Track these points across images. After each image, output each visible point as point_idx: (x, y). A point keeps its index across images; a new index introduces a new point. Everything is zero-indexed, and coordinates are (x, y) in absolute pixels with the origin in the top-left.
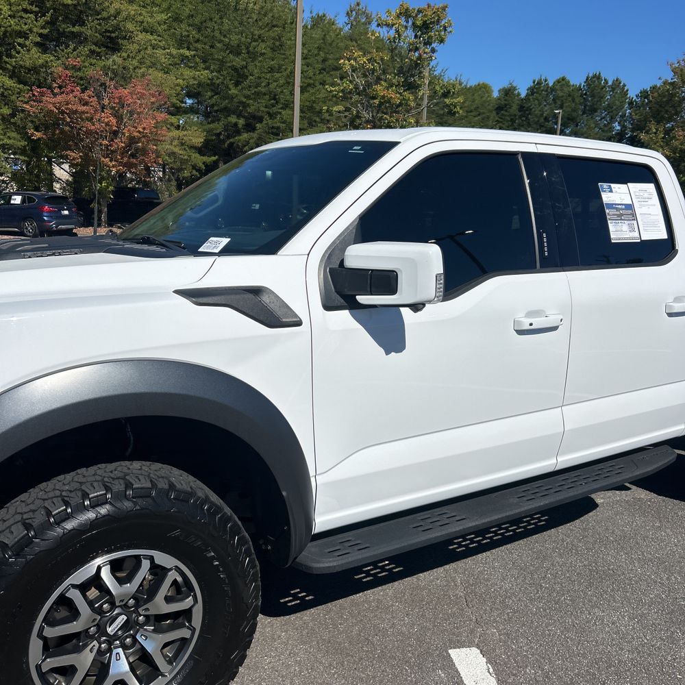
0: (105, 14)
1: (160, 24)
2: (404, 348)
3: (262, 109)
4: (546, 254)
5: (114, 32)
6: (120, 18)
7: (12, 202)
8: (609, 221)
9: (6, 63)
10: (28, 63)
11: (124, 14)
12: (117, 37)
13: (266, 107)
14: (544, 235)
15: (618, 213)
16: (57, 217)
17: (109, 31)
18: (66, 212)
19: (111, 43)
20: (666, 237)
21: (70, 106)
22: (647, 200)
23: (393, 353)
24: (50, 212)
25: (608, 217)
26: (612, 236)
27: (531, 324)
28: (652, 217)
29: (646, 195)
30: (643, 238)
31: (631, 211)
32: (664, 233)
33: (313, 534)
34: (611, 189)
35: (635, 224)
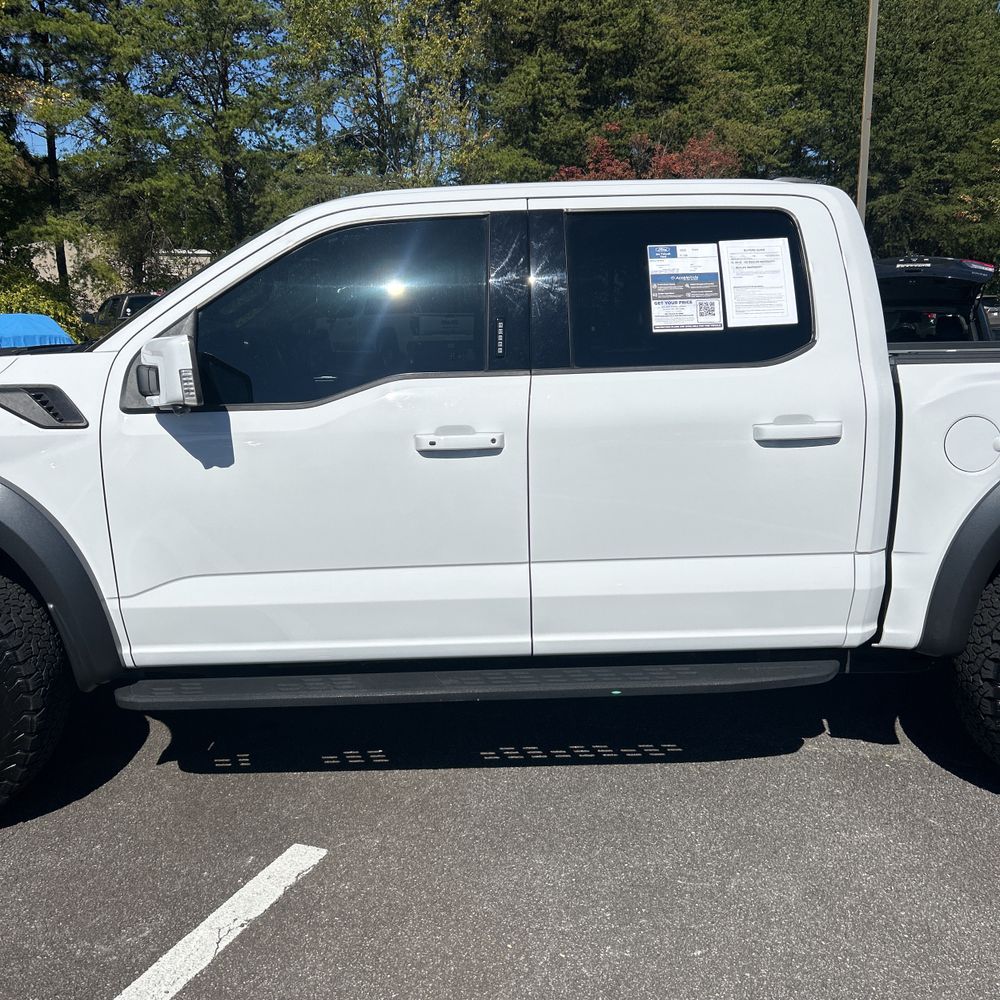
0: (662, 55)
1: (759, 53)
2: (232, 462)
3: (912, 155)
4: (500, 351)
5: (673, 78)
6: (682, 56)
8: (653, 302)
9: (534, 140)
10: (559, 137)
11: (686, 50)
12: (678, 83)
13: (920, 151)
14: (501, 325)
15: (681, 288)
17: (667, 78)
19: (671, 93)
20: (796, 322)
22: (757, 265)
23: (215, 467)
25: (652, 295)
26: (654, 323)
27: (433, 443)
28: (763, 291)
29: (760, 257)
30: (731, 324)
31: (713, 284)
32: (789, 316)
33: (129, 663)
34: (674, 254)
35: (718, 303)
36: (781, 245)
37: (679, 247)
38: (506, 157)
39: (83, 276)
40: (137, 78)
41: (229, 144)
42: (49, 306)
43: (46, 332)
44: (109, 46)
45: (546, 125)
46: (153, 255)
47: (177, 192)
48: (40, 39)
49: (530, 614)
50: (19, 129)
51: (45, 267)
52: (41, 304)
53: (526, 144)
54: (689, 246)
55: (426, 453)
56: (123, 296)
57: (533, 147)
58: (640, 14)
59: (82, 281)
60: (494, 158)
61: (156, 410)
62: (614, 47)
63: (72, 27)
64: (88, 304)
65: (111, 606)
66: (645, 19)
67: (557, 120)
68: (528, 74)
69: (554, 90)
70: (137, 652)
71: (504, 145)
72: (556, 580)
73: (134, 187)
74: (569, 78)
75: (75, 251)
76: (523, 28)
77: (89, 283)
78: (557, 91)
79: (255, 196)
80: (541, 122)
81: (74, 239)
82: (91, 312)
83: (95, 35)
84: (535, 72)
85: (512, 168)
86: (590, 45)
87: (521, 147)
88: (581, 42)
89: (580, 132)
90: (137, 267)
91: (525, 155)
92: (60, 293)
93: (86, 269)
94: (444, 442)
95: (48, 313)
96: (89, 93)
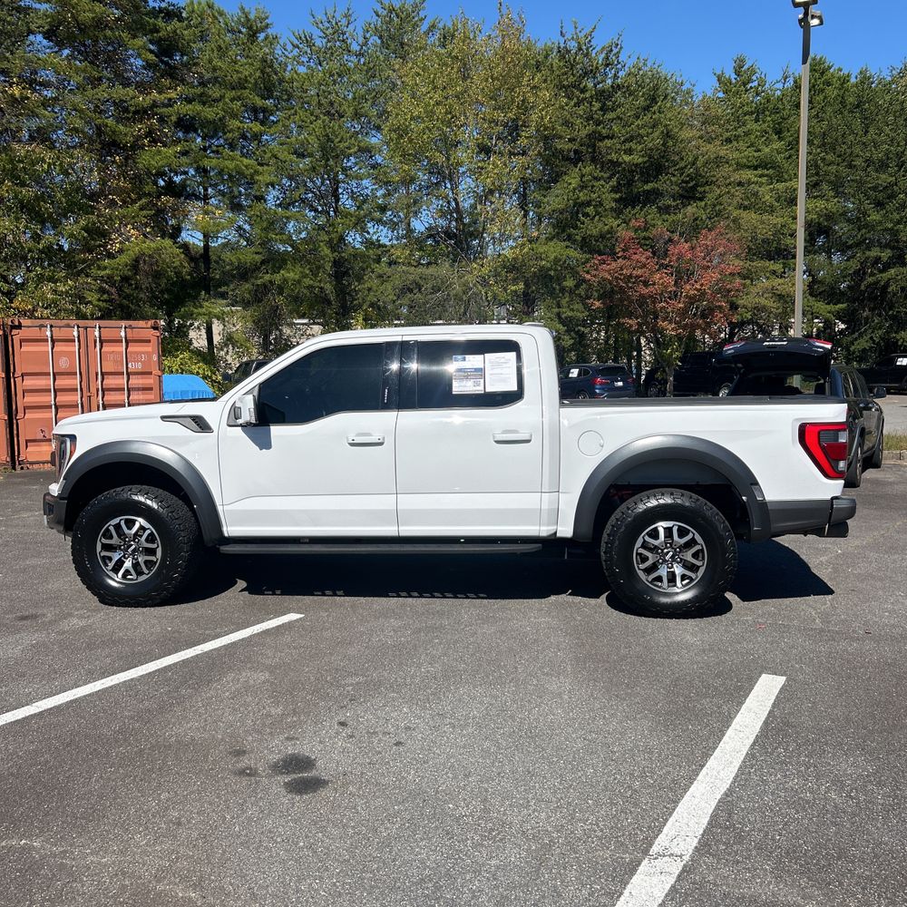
0: (682, 164)
1: (779, 153)
2: (271, 447)
4: (386, 401)
5: (691, 181)
6: (699, 164)
7: (570, 375)
9: (575, 235)
10: (595, 232)
11: (702, 159)
12: (696, 186)
15: (466, 374)
16: (609, 389)
17: (687, 182)
18: (620, 384)
19: (690, 194)
20: (516, 390)
21: (624, 272)
22: (501, 364)
23: (264, 450)
24: (601, 384)
26: (453, 390)
27: (354, 440)
28: (503, 376)
29: (503, 360)
30: (487, 390)
31: (480, 372)
32: (514, 387)
33: (226, 535)
34: (464, 359)
35: (482, 381)
36: (513, 355)
37: (467, 356)
38: (552, 249)
39: (226, 345)
40: (272, 196)
41: (338, 243)
42: (199, 368)
43: (197, 388)
44: (252, 176)
45: (583, 223)
46: (277, 329)
47: (299, 282)
48: (203, 171)
49: (397, 517)
50: (184, 234)
51: (198, 339)
52: (194, 367)
53: (569, 238)
54: (471, 357)
55: (352, 445)
56: (253, 361)
57: (575, 240)
58: (663, 132)
59: (225, 349)
60: (542, 251)
61: (241, 425)
62: (640, 160)
63: (227, 163)
64: (228, 366)
65: (220, 509)
66: (668, 135)
67: (592, 219)
68: (570, 184)
69: (592, 195)
70: (230, 530)
71: (551, 239)
72: (408, 502)
73: (267, 277)
74: (603, 186)
75: (221, 327)
76: (570, 145)
77: (230, 351)
78: (594, 196)
79: (356, 284)
80: (579, 221)
81: (220, 318)
82: (230, 372)
83: (244, 168)
84: (575, 182)
85: (556, 258)
86: (620, 160)
87: (564, 240)
88: (614, 156)
89: (612, 228)
90: (266, 338)
91: (567, 247)
92: (209, 357)
93: (229, 340)
94: (358, 440)
95: (198, 374)
96: (236, 207)
